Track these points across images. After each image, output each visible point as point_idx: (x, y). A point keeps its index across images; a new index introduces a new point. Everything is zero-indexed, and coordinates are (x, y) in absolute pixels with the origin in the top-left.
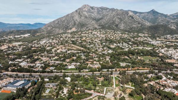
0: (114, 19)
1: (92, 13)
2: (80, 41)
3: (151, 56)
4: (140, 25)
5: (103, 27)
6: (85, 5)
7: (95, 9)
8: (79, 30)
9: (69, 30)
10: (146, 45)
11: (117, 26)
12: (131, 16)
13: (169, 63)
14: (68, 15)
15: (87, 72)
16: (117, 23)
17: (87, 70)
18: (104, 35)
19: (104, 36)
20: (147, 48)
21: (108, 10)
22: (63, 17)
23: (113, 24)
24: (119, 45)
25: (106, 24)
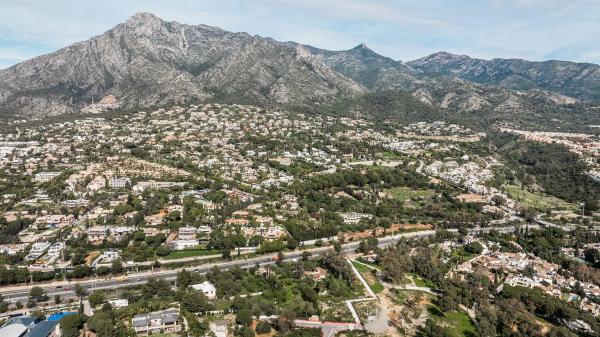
0: (253, 70)
1: (170, 44)
2: (160, 147)
3: (409, 186)
4: (334, 91)
5: (218, 94)
6: (143, 16)
7: (180, 32)
8: (131, 106)
9: (93, 105)
10: (380, 154)
11: (265, 91)
12: (305, 62)
13: (469, 206)
14: (75, 48)
15: (251, 255)
16: (264, 82)
17: (251, 250)
18: (235, 124)
19: (235, 126)
20: (385, 164)
21: (225, 38)
22: (55, 55)
23: (251, 87)
24: (300, 154)
25: (228, 84)
